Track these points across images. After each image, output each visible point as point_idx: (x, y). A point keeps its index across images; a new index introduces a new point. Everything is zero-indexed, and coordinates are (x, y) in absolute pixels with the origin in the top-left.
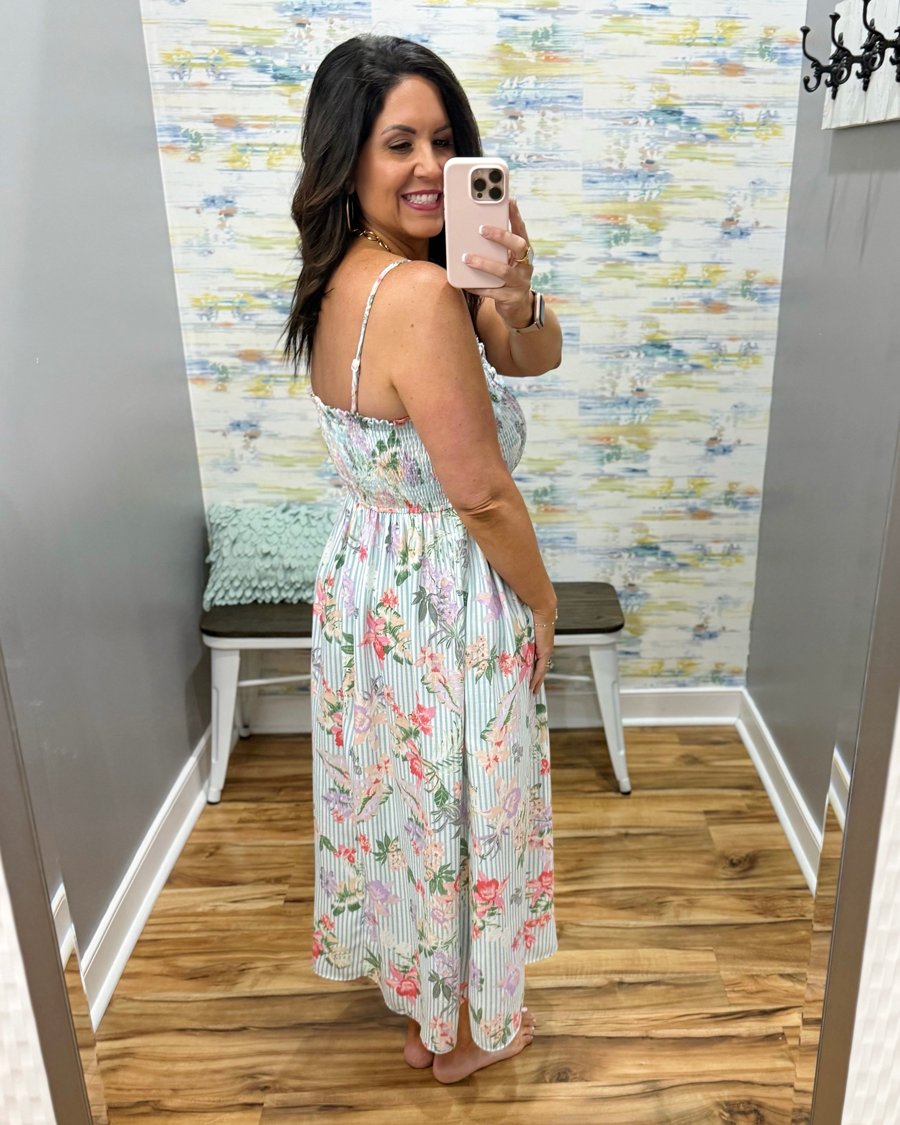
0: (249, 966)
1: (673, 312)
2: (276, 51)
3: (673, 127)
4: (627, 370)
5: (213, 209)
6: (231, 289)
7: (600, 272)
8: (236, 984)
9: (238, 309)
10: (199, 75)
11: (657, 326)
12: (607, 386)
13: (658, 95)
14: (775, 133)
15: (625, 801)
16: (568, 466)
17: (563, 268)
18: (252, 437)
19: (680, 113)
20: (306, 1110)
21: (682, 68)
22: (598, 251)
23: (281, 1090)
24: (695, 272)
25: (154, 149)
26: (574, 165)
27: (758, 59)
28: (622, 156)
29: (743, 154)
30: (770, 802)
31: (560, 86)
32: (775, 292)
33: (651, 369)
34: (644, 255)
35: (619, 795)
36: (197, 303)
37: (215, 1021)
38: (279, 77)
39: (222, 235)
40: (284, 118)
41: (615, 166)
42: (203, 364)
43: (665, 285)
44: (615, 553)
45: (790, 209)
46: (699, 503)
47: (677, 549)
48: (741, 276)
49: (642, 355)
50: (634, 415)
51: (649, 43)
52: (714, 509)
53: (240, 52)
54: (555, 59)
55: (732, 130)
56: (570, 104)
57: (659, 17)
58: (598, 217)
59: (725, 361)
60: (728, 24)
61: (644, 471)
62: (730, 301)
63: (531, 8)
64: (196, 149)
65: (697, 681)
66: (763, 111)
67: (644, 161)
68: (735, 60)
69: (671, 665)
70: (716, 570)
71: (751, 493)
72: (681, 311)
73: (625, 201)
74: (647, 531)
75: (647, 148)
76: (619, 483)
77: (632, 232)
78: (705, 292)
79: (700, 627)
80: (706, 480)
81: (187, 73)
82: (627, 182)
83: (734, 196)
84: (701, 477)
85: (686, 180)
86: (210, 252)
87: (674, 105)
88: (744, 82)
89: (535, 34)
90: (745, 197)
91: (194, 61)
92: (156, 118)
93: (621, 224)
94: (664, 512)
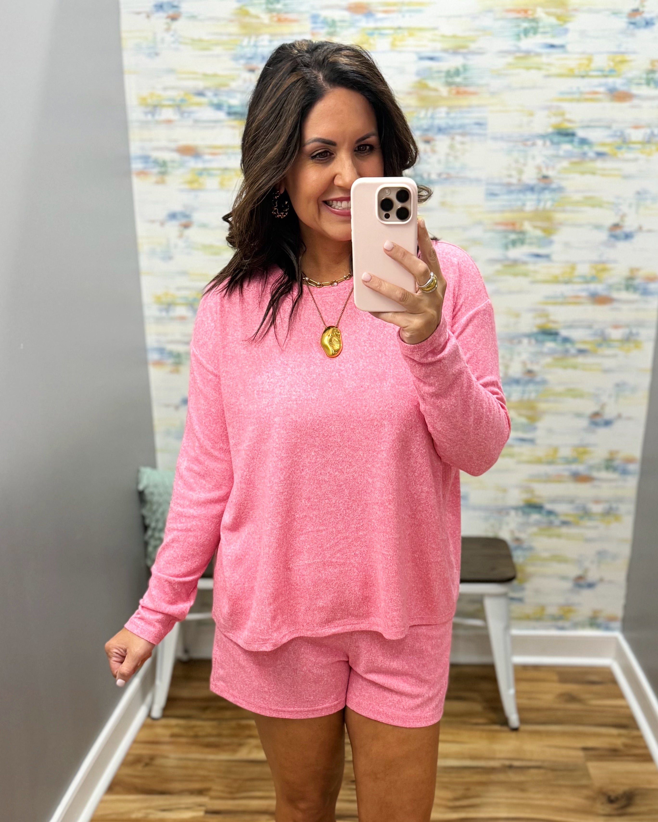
1: (562, 304)
2: (231, 93)
3: (566, 147)
4: (519, 354)
5: (174, 222)
6: (186, 288)
7: (498, 271)
9: (191, 305)
10: (167, 113)
11: (547, 316)
13: (555, 120)
15: (514, 736)
19: (573, 135)
21: (577, 96)
22: (497, 253)
24: (584, 269)
25: (129, 174)
26: (478, 180)
27: (644, 87)
28: (521, 172)
29: (629, 168)
31: (469, 115)
32: (656, 286)
33: (541, 354)
34: (538, 256)
35: (508, 730)
36: (158, 300)
39: (181, 243)
41: (514, 181)
42: (161, 350)
43: (556, 281)
44: (503, 511)
46: (580, 468)
47: (560, 508)
48: (626, 273)
49: (533, 341)
50: (524, 392)
51: (548, 76)
52: (595, 474)
53: (201, 94)
54: (465, 93)
55: (619, 148)
56: (476, 130)
57: (556, 55)
58: (497, 224)
59: (609, 346)
60: (619, 58)
61: (532, 441)
62: (615, 295)
63: (445, 51)
64: (163, 173)
65: (576, 626)
66: (648, 131)
67: (540, 176)
68: (623, 88)
69: (552, 610)
70: (596, 528)
71: (629, 461)
72: (569, 303)
73: (522, 210)
74: (533, 492)
75: (543, 165)
76: (508, 450)
77: (527, 236)
78: (592, 287)
79: (580, 577)
80: (589, 449)
81: (158, 111)
82: (525, 194)
83: (620, 204)
84: (584, 446)
85: (578, 192)
86: (170, 258)
87: (568, 128)
88: (632, 107)
89: (448, 73)
90: (630, 205)
91: (164, 103)
92: (132, 149)
93: (518, 230)
94: (549, 476)
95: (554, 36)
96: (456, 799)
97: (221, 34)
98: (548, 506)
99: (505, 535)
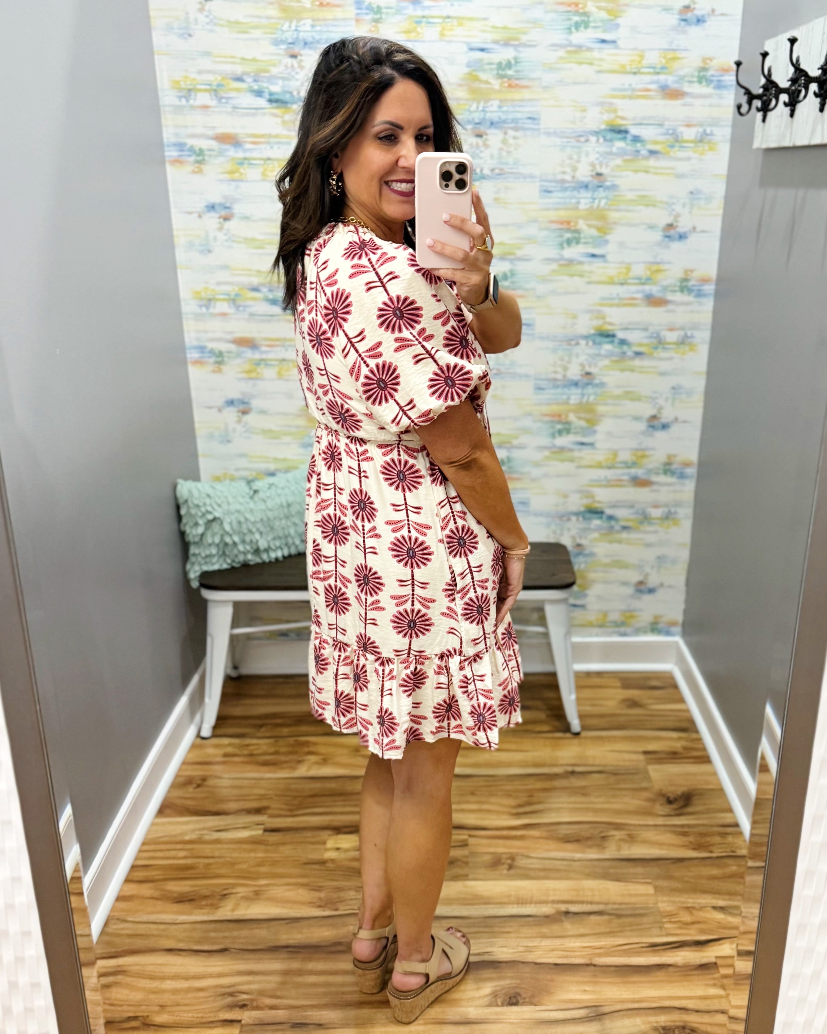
0: (230, 891)
1: (618, 305)
2: (272, 79)
3: (620, 144)
4: (577, 356)
5: (213, 214)
6: (227, 283)
7: (554, 271)
8: (218, 908)
9: (234, 301)
10: (203, 98)
11: (603, 318)
12: (559, 369)
13: (606, 117)
14: (711, 149)
15: (576, 741)
16: (523, 439)
17: (521, 267)
18: (245, 412)
19: (626, 132)
20: (280, 1027)
21: (629, 93)
22: (553, 253)
23: (257, 1008)
24: (639, 270)
25: (163, 162)
26: (532, 177)
27: (696, 85)
28: (575, 169)
29: (682, 167)
30: (703, 744)
31: (521, 109)
32: (710, 288)
33: (599, 355)
34: (593, 256)
35: (570, 735)
36: (197, 295)
37: (199, 942)
38: (274, 101)
39: (221, 236)
40: (277, 136)
41: (568, 178)
42: (202, 349)
43: (611, 282)
44: (564, 517)
45: (725, 215)
46: (639, 472)
47: (620, 513)
48: (680, 274)
49: (591, 343)
50: (583, 395)
51: (600, 72)
52: (654, 478)
53: (239, 79)
54: (517, 86)
55: (672, 147)
56: (529, 124)
57: (608, 50)
58: (552, 222)
59: (664, 349)
60: (670, 55)
61: (591, 445)
62: (670, 297)
63: (496, 42)
64: (200, 162)
65: (638, 631)
66: (701, 130)
67: (594, 173)
68: (675, 86)
69: (614, 616)
70: (656, 532)
71: (687, 464)
72: (625, 305)
73: (577, 208)
74: (593, 497)
75: (597, 162)
76: (569, 454)
77: (582, 235)
78: (647, 288)
79: (641, 583)
80: (647, 453)
81: (193, 97)
82: (579, 192)
83: (674, 204)
84: (643, 450)
85: (631, 190)
86: (209, 251)
87: (621, 125)
88: (684, 105)
89: (500, 64)
90: (684, 205)
91: (199, 87)
92: (165, 136)
93: (573, 228)
94: (609, 481)
95: (605, 31)
96: (520, 806)
97: (259, 17)
98: (608, 512)
99: (566, 541)
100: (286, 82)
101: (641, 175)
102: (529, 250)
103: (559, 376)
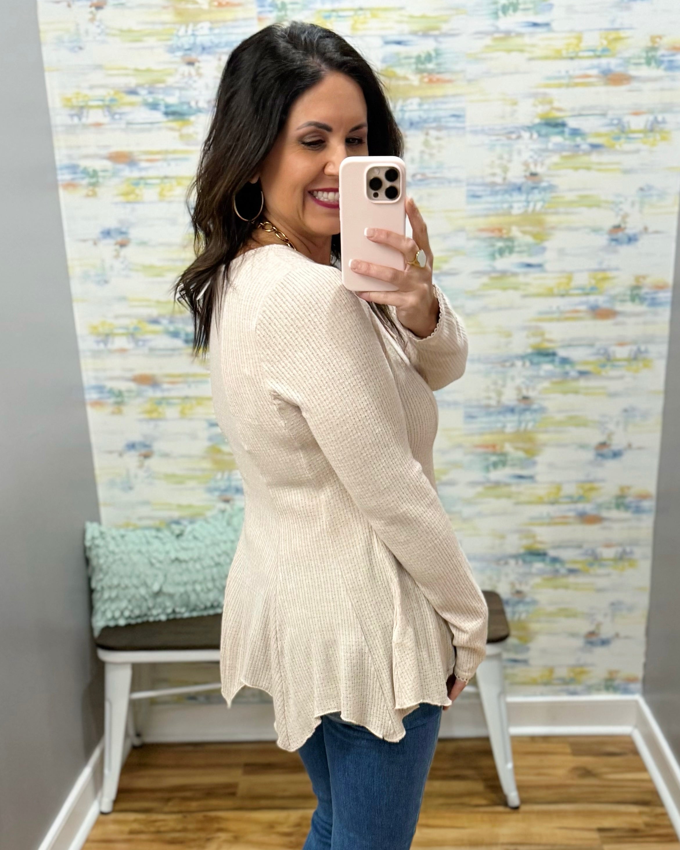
1: (558, 320)
2: (168, 90)
3: (557, 139)
4: (513, 378)
5: (109, 241)
6: (125, 316)
7: (485, 285)
9: (133, 335)
10: (96, 116)
11: (542, 334)
12: (493, 395)
13: (541, 109)
14: (662, 139)
15: (514, 816)
16: (453, 474)
17: (448, 282)
18: (147, 456)
19: (563, 125)
21: (565, 81)
22: (483, 264)
24: (582, 279)
25: (54, 186)
26: (457, 181)
27: (644, 67)
28: (505, 170)
29: (630, 161)
30: (669, 820)
31: (444, 106)
32: (665, 296)
33: (538, 377)
34: (529, 265)
35: (507, 810)
36: (94, 331)
38: (171, 113)
39: (117, 264)
40: (176, 152)
41: (498, 180)
42: (100, 389)
43: (550, 294)
44: (501, 560)
46: (588, 508)
47: (565, 554)
48: (630, 281)
49: (528, 364)
50: (520, 422)
51: (531, 59)
52: (605, 514)
53: (133, 92)
54: (438, 80)
55: (618, 138)
56: (453, 123)
57: (541, 34)
58: (482, 230)
59: (613, 366)
60: (613, 35)
61: (531, 478)
62: (619, 307)
63: (414, 33)
64: (94, 185)
65: (589, 689)
66: (651, 118)
67: (527, 174)
68: (620, 70)
69: (562, 672)
70: (608, 575)
71: (644, 497)
72: (567, 319)
73: (509, 214)
74: (534, 537)
75: (530, 161)
76: (505, 490)
77: (516, 243)
78: (592, 299)
79: (592, 634)
80: (596, 485)
81: (85, 113)
82: (511, 195)
83: (621, 203)
84: (591, 482)
85: (571, 190)
86: (106, 282)
87: (557, 118)
88: (630, 91)
89: (418, 58)
90: (633, 204)
91: (91, 103)
92: (57, 157)
93: (505, 236)
94: (552, 518)
95: (536, 13)
97: (153, 23)
98: (552, 553)
100: (184, 92)
101: (582, 172)
102: (455, 263)
103: (493, 402)
